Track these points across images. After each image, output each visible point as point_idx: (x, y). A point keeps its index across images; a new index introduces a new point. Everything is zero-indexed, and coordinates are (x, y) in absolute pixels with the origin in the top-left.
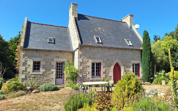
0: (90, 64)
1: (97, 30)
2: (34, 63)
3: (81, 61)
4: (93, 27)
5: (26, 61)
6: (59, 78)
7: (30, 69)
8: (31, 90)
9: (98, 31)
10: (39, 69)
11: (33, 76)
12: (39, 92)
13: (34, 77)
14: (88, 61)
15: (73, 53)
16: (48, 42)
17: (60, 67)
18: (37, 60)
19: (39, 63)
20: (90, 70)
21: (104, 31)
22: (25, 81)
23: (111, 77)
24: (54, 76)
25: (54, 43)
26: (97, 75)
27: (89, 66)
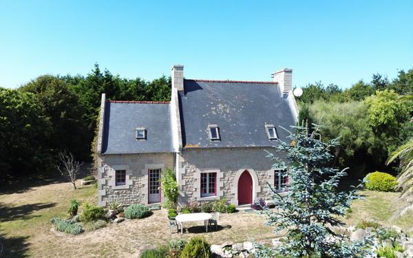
0: (197, 175)
1: (215, 110)
2: (117, 172)
3: (184, 173)
4: (210, 104)
5: (106, 171)
6: (154, 192)
7: (112, 182)
8: (114, 217)
9: (217, 112)
10: (124, 180)
11: (116, 191)
12: (124, 220)
13: (118, 194)
14: (194, 171)
15: (174, 154)
16: (137, 137)
17: (154, 176)
18: (121, 168)
19: (124, 172)
20: (198, 185)
21: (228, 111)
22: (106, 199)
23: (234, 194)
24: (145, 190)
25: (146, 138)
26: (210, 192)
27: (196, 180)
